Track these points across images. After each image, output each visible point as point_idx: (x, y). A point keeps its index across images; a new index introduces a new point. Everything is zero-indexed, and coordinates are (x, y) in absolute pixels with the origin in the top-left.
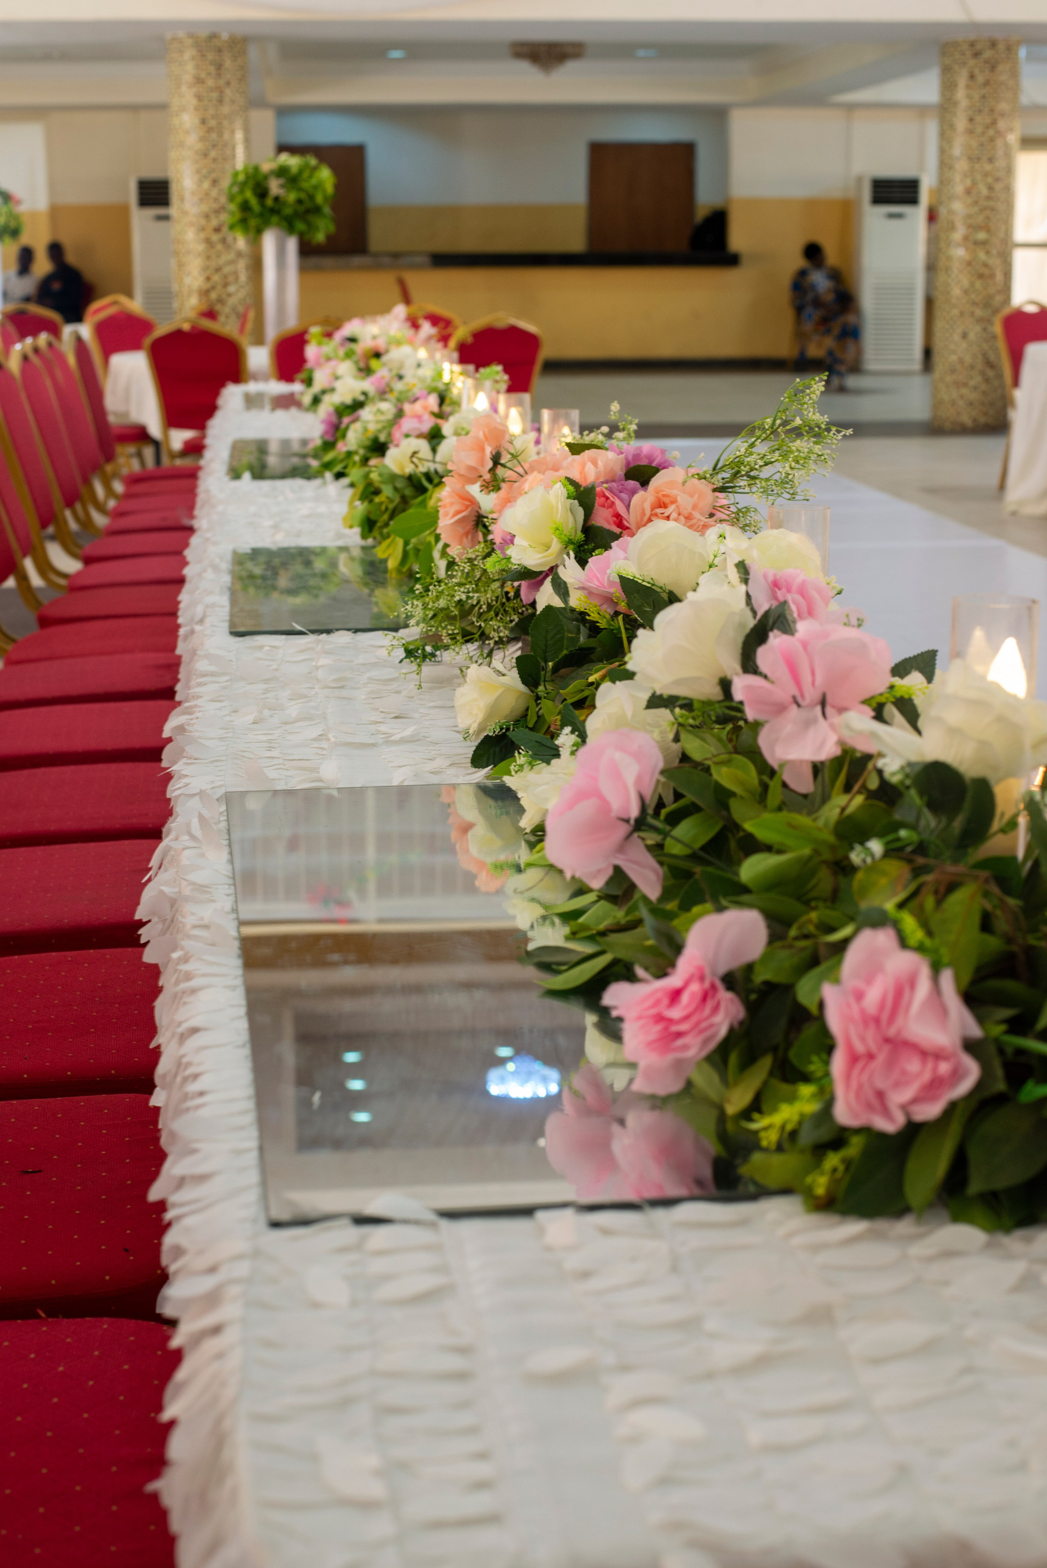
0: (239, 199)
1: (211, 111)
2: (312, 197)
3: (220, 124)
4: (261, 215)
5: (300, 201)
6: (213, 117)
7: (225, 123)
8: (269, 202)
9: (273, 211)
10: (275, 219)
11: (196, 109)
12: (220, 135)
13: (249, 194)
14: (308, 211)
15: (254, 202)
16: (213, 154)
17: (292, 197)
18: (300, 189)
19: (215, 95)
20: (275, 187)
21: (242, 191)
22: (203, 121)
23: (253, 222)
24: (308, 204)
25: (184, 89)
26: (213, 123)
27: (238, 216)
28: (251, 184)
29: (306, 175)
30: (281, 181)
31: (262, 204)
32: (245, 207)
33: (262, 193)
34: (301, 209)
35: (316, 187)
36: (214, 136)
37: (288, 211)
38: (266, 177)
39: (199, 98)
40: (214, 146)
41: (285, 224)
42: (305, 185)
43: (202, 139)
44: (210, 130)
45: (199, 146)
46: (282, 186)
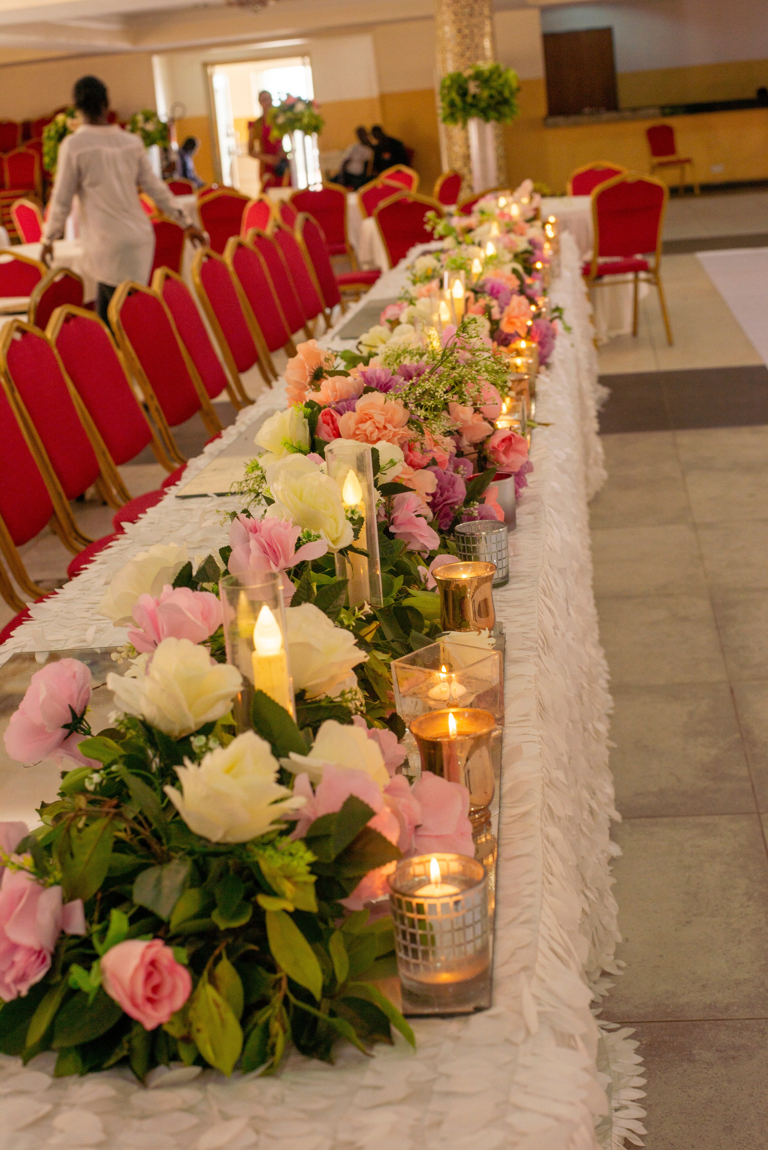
0: (447, 99)
1: (465, 23)
2: (500, 93)
3: (472, 32)
4: (464, 109)
5: (491, 97)
6: (466, 27)
7: (476, 31)
8: (469, 99)
9: (472, 106)
10: (474, 111)
11: (454, 22)
12: (473, 40)
13: (454, 95)
14: (499, 103)
15: (458, 100)
16: (468, 54)
17: (485, 94)
18: (492, 88)
19: (467, 10)
20: (473, 88)
21: (449, 93)
22: (459, 31)
23: (459, 115)
24: (498, 98)
25: (444, 8)
26: (466, 31)
27: (448, 111)
28: (455, 87)
29: (495, 76)
30: (477, 83)
31: (464, 102)
32: (452, 104)
33: (463, 93)
34: (492, 102)
35: (503, 85)
36: (468, 41)
37: (483, 104)
38: (466, 81)
39: (456, 14)
40: (468, 48)
41: (482, 114)
42: (494, 84)
43: (459, 44)
44: (465, 37)
45: (458, 49)
46: (477, 86)
